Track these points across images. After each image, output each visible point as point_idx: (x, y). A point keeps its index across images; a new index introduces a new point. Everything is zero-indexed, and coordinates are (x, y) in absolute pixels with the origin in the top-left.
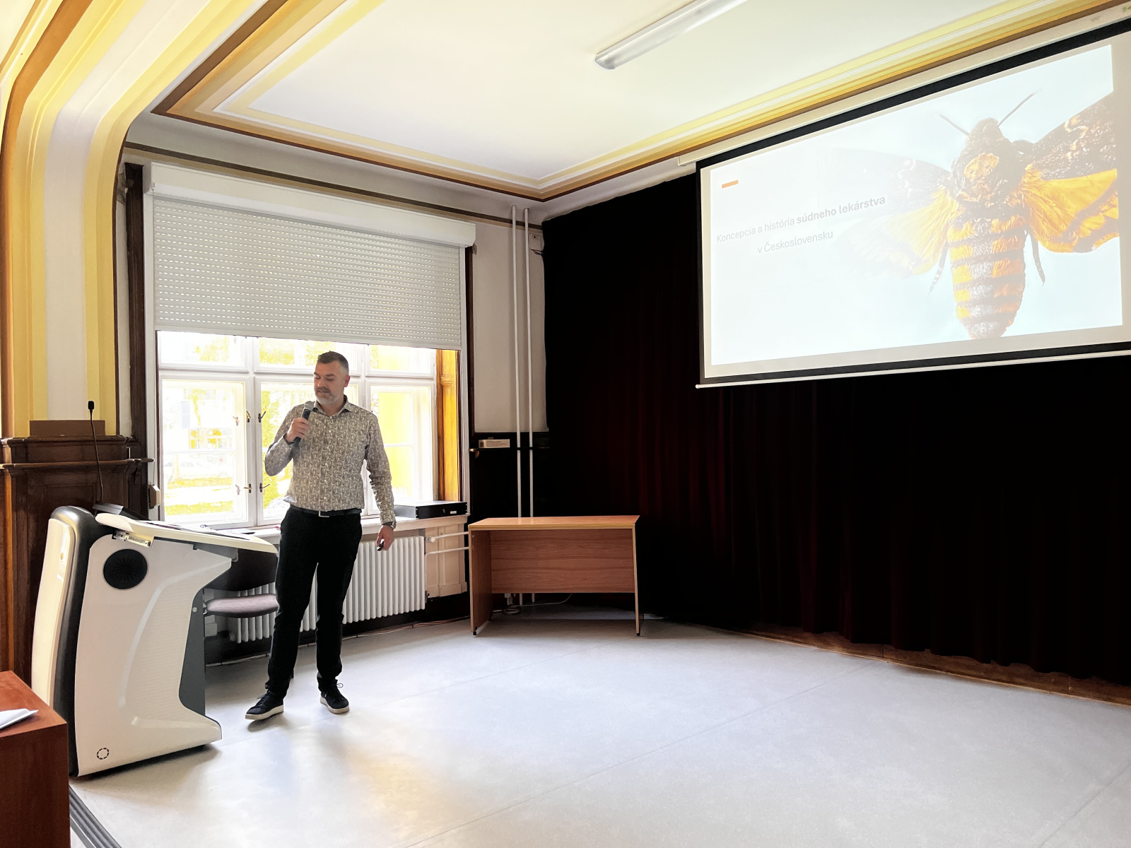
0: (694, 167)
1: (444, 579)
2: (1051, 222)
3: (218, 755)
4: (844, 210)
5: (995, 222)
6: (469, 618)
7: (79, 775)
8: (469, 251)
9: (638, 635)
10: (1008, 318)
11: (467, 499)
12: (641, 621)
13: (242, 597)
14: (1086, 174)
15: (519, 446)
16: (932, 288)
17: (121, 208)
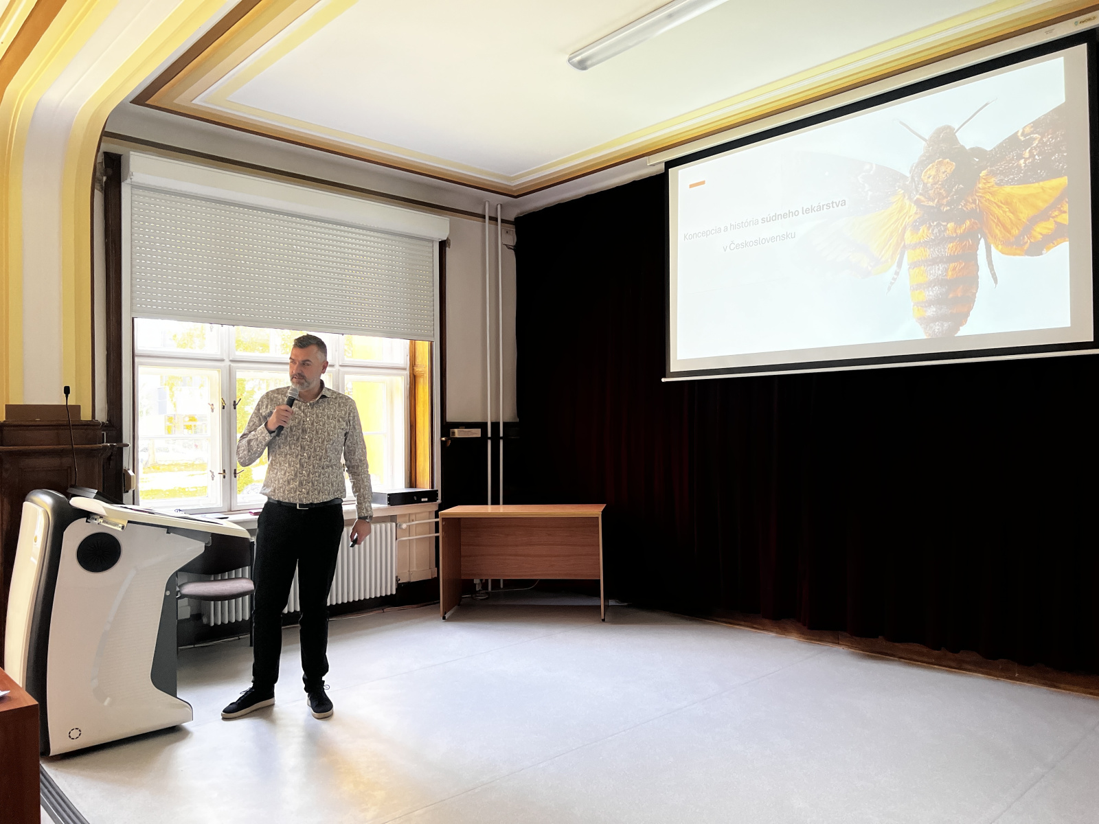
0: (663, 166)
1: (415, 565)
2: (1004, 226)
3: (190, 735)
4: (806, 211)
5: (951, 225)
6: (439, 602)
7: (51, 755)
8: (443, 245)
9: (603, 620)
10: (962, 318)
11: (438, 486)
12: (606, 607)
13: (215, 580)
14: (1038, 181)
15: (489, 435)
16: (889, 289)
17: (99, 195)
